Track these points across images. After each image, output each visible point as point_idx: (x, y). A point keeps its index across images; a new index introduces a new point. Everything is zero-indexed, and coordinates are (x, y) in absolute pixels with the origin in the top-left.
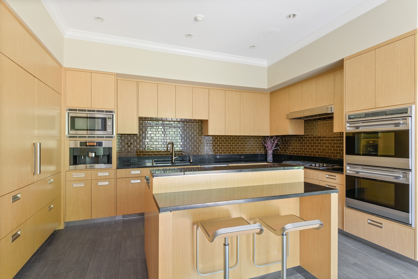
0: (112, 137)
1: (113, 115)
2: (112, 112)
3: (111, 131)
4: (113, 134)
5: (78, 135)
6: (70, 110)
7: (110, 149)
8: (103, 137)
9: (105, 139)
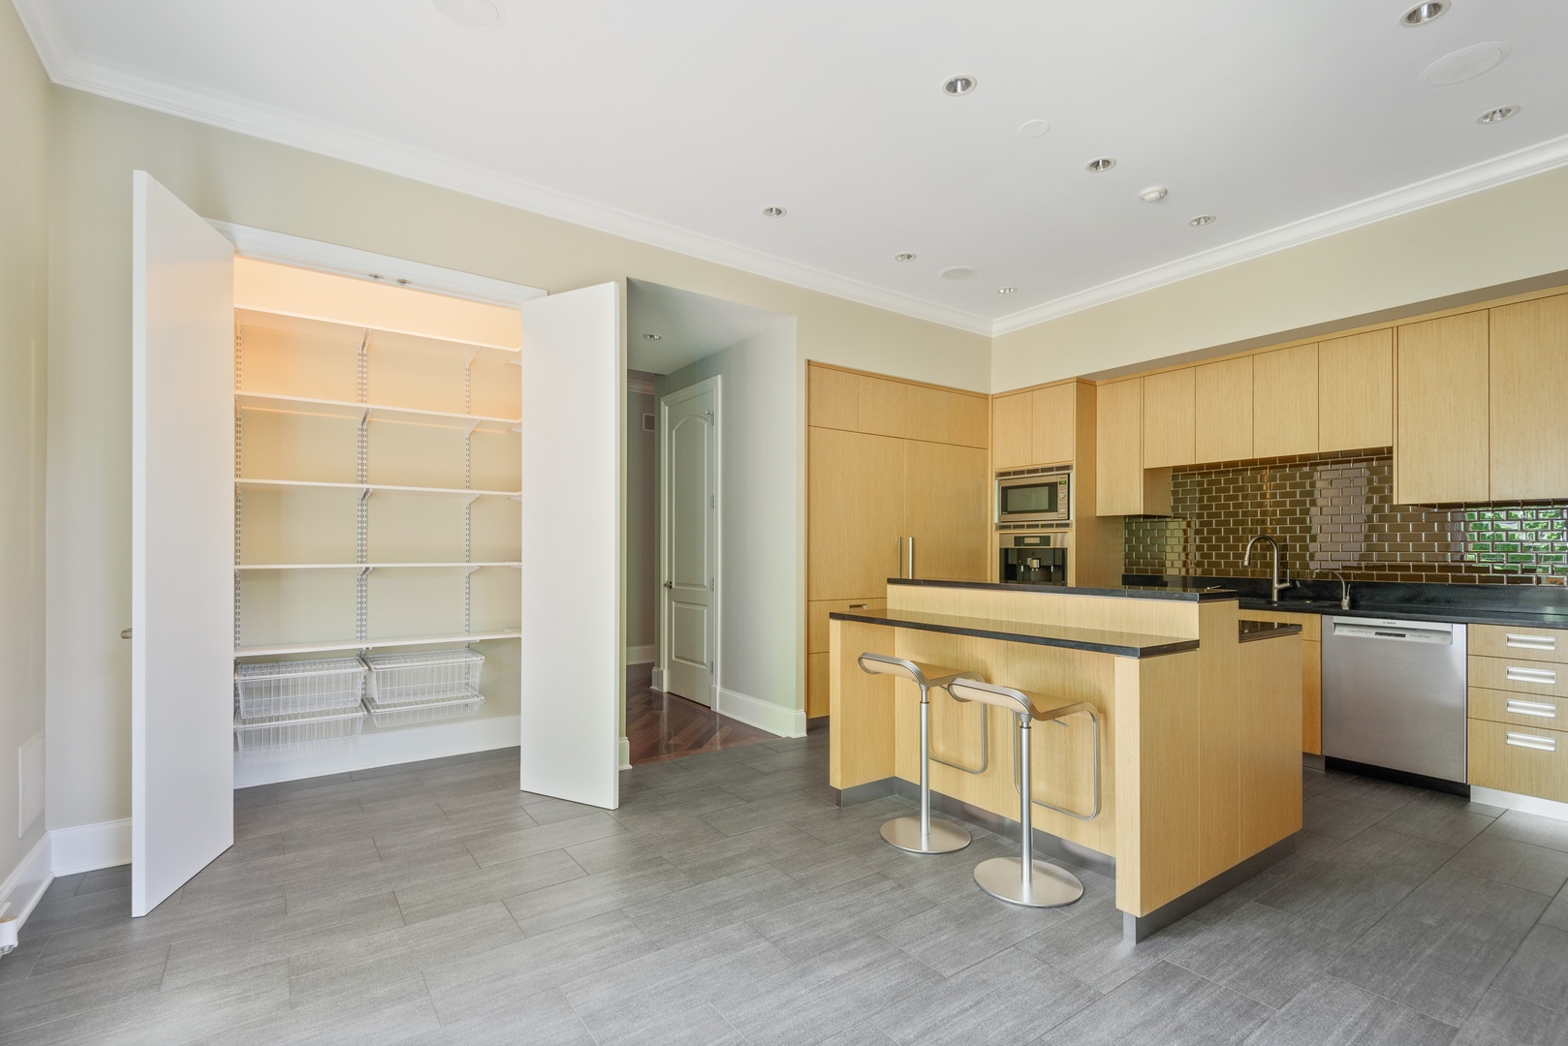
0: (1067, 525)
1: (1069, 475)
2: (1068, 467)
3: (1065, 510)
4: (1069, 519)
5: (1026, 523)
6: (1002, 474)
7: (1064, 551)
8: (1051, 526)
9: (1054, 530)
